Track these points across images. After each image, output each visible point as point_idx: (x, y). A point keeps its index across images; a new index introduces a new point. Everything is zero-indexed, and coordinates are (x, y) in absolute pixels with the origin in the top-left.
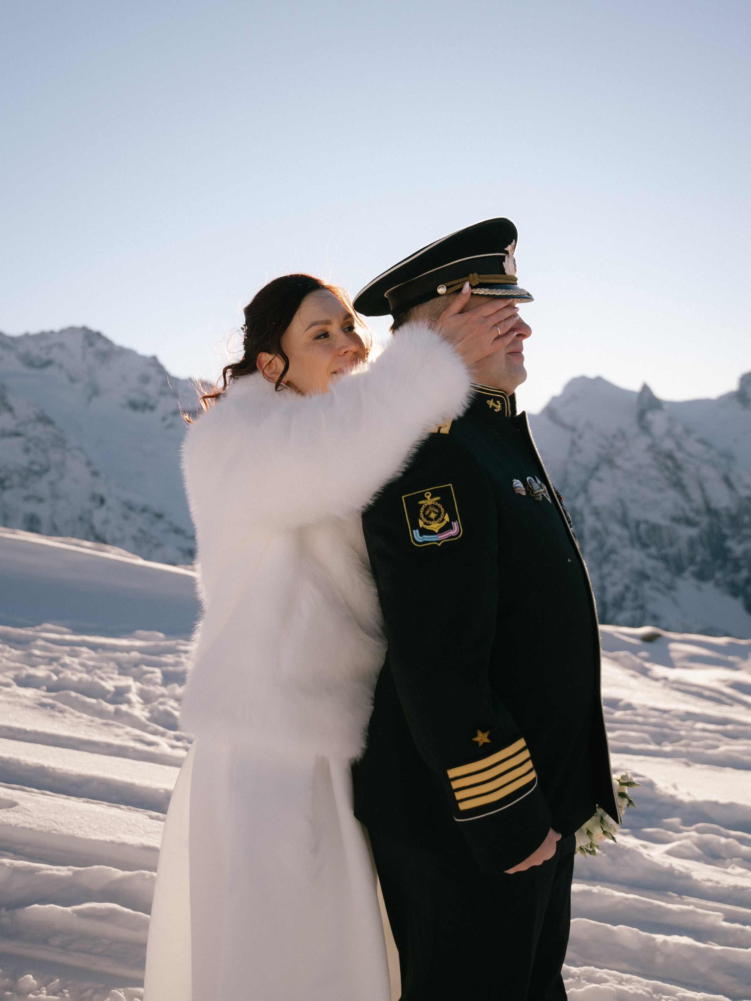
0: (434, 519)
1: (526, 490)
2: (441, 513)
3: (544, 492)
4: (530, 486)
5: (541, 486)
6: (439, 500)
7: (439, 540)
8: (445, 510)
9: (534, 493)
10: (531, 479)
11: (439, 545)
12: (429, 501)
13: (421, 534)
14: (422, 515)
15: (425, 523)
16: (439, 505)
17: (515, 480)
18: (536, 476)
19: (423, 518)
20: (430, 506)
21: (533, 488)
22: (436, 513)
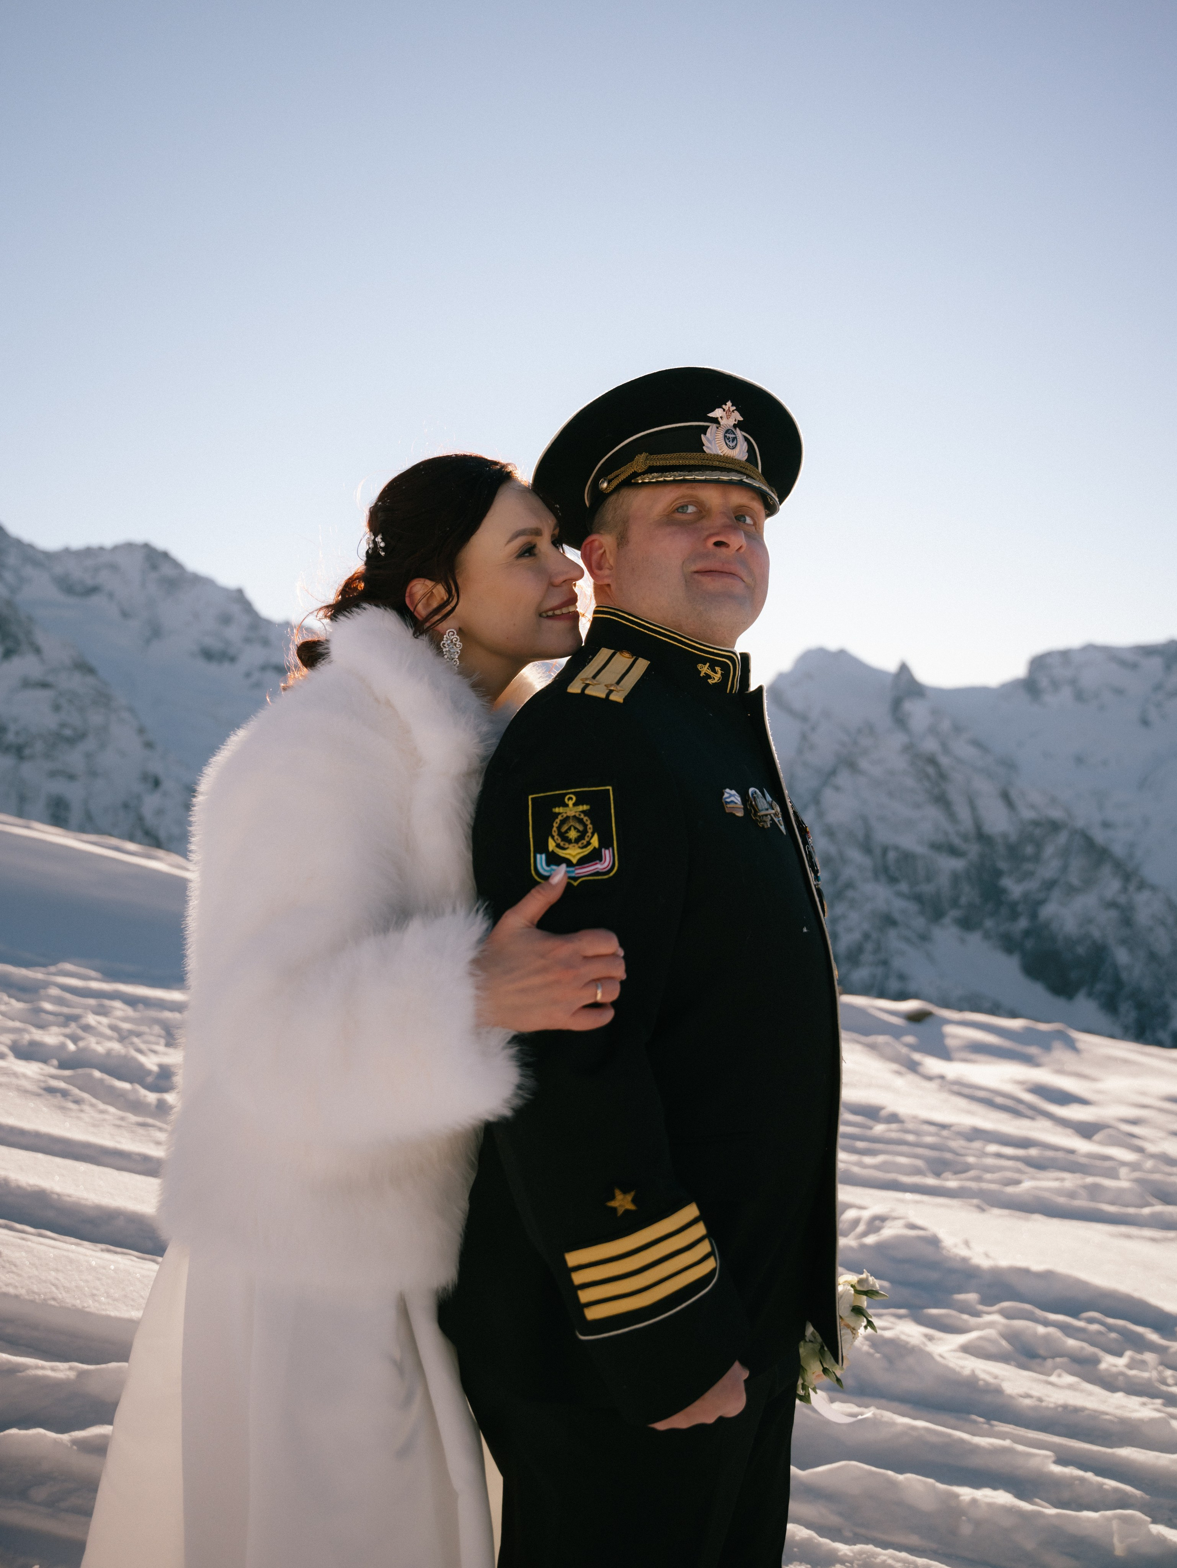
0: (573, 841)
1: (745, 809)
2: (587, 832)
3: (776, 814)
4: (753, 803)
5: (772, 805)
6: (586, 810)
7: (577, 875)
8: (594, 828)
9: (758, 814)
10: (755, 792)
11: (575, 884)
12: (571, 811)
13: (548, 864)
14: (555, 831)
15: (558, 846)
16: (585, 819)
17: (728, 790)
18: (765, 790)
19: (556, 837)
20: (571, 818)
21: (757, 806)
22: (578, 831)
